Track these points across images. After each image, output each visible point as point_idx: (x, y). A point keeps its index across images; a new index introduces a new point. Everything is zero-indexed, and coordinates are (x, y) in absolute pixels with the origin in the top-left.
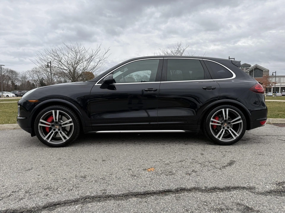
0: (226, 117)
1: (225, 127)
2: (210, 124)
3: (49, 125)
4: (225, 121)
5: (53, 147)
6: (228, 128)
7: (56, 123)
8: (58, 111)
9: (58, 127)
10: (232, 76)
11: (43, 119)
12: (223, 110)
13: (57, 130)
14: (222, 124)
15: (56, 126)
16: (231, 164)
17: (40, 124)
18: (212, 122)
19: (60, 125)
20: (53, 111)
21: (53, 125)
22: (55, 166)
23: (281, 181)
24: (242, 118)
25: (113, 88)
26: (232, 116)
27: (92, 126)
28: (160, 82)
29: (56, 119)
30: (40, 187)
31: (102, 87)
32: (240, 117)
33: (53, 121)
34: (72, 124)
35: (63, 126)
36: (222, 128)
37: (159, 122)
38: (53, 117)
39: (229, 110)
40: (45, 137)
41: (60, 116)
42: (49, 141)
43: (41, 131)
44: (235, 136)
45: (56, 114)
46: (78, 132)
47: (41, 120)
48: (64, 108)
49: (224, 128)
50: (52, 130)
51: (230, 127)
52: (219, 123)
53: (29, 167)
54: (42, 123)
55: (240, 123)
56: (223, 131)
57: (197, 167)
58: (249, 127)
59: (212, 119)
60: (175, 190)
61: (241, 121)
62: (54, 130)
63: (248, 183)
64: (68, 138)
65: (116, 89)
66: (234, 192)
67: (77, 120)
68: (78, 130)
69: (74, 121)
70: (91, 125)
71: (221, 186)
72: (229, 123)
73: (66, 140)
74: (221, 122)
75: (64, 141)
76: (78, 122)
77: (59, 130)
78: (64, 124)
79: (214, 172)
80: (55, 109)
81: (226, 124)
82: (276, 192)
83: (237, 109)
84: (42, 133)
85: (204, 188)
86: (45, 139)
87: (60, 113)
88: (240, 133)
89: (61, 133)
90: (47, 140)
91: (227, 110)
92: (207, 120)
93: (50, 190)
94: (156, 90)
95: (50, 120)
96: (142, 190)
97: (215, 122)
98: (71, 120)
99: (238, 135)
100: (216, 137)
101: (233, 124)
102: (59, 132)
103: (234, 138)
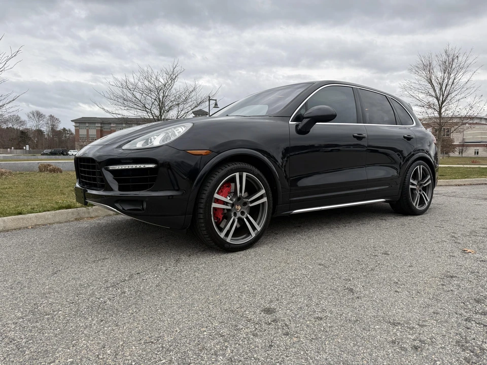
0: (420, 177)
2: (410, 187)
3: (227, 204)
4: (418, 182)
6: (420, 191)
7: (239, 199)
8: (245, 174)
11: (219, 192)
12: (418, 167)
13: (239, 215)
15: (236, 207)
18: (411, 184)
20: (237, 174)
21: (233, 205)
27: (291, 202)
28: (363, 125)
29: (241, 191)
35: (250, 205)
38: (230, 186)
40: (222, 232)
42: (229, 240)
44: (426, 202)
47: (216, 196)
52: (415, 185)
54: (218, 201)
59: (411, 181)
62: (235, 214)
64: (259, 229)
70: (289, 200)
73: (257, 232)
78: (253, 201)
80: (241, 171)
86: (222, 236)
87: (248, 179)
88: (430, 197)
89: (247, 219)
90: (225, 238)
91: (421, 167)
94: (365, 137)
98: (263, 192)
99: (429, 200)
100: (414, 204)
101: (425, 186)
102: (244, 217)
103: (427, 204)
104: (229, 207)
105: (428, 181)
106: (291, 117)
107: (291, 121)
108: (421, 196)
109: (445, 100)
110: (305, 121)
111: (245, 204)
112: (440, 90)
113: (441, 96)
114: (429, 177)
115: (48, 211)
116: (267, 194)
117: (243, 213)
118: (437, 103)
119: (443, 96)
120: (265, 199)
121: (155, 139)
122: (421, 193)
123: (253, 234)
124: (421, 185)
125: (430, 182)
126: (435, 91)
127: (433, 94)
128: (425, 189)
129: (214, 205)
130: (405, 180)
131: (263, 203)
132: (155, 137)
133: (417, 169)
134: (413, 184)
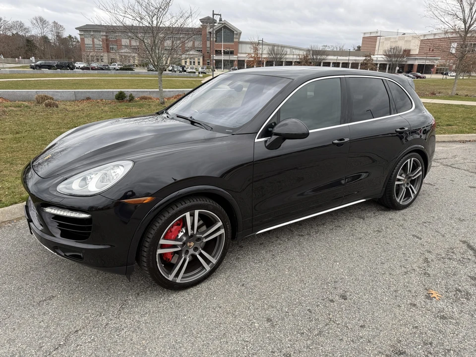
0: (409, 170)
1: (405, 183)
2: (395, 184)
3: (177, 246)
4: (407, 175)
7: (191, 236)
8: (197, 212)
10: (412, 107)
11: (164, 238)
12: (409, 160)
13: (191, 251)
15: (188, 244)
18: (397, 180)
20: (188, 214)
21: (184, 244)
24: (422, 169)
27: (253, 226)
28: (347, 125)
29: (192, 230)
35: (206, 240)
36: (403, 186)
39: (413, 160)
40: (170, 275)
42: (178, 280)
43: (161, 264)
44: (413, 194)
47: (162, 242)
50: (184, 254)
51: (410, 184)
56: (404, 191)
59: (398, 177)
62: (187, 252)
64: (214, 261)
73: (212, 265)
74: (404, 179)
78: (207, 236)
80: (191, 209)
83: (420, 157)
84: (162, 267)
86: (171, 278)
87: (201, 216)
88: (418, 189)
89: (201, 254)
90: (175, 278)
98: (220, 224)
99: (416, 193)
100: (398, 200)
101: (413, 178)
102: (197, 254)
103: (413, 197)
104: (179, 249)
105: (418, 172)
106: (257, 133)
107: (258, 139)
108: (407, 189)
109: (473, 24)
110: (274, 137)
111: (199, 239)
112: (470, 10)
113: (470, 18)
114: (420, 168)
115: (16, 203)
116: (224, 226)
117: (196, 249)
118: (463, 26)
119: (472, 19)
120: (222, 231)
121: (91, 179)
122: (408, 187)
123: (208, 268)
124: (410, 177)
125: (421, 173)
126: (463, 11)
127: (461, 16)
128: (413, 182)
129: (160, 251)
130: (391, 177)
131: (220, 235)
132: (92, 176)
133: (408, 162)
134: (399, 180)
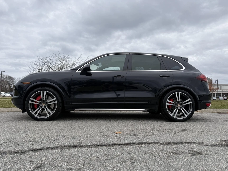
0: (179, 99)
1: (179, 107)
2: (166, 104)
3: (37, 103)
4: (178, 102)
5: (39, 121)
6: (181, 108)
7: (43, 101)
8: (45, 92)
9: (44, 104)
10: (182, 68)
11: (33, 98)
12: (176, 93)
13: (43, 107)
14: (176, 104)
15: (43, 104)
16: (183, 131)
17: (30, 102)
18: (168, 102)
19: (47, 103)
20: (42, 92)
21: (40, 103)
22: (40, 130)
23: (224, 140)
24: (191, 100)
25: (90, 74)
26: (184, 98)
27: (72, 105)
28: (127, 71)
29: (43, 98)
30: (27, 140)
31: (81, 74)
32: (189, 99)
33: (41, 100)
34: (56, 102)
35: (48, 104)
36: (176, 108)
37: (125, 102)
38: (41, 96)
39: (181, 94)
40: (33, 112)
41: (47, 96)
43: (31, 107)
44: (187, 115)
45: (43, 94)
46: (60, 109)
47: (31, 99)
48: (50, 90)
49: (177, 108)
50: (40, 107)
51: (182, 107)
52: (173, 104)
53: (19, 130)
54: (32, 101)
55: (190, 104)
56: (176, 110)
57: (157, 132)
58: (197, 107)
59: (167, 100)
60: (138, 143)
61: (191, 102)
63: (197, 140)
64: (52, 114)
65: (92, 75)
66: (186, 145)
67: (59, 99)
68: (61, 107)
69: (57, 100)
70: (71, 103)
71: (176, 142)
72: (181, 104)
73: (50, 115)
74: (175, 103)
75: (49, 116)
76: (61, 100)
77: (45, 107)
78: (49, 102)
79: (169, 135)
80: (44, 90)
81: (179, 105)
82: (220, 145)
83: (187, 93)
84: (31, 109)
85: (161, 142)
86: (33, 114)
87: (47, 93)
88: (190, 112)
89: (46, 109)
90: (35, 115)
91: (180, 93)
92: (163, 101)
93: (35, 142)
94: (123, 77)
95: (39, 98)
96: (111, 143)
97: (170, 103)
98: (55, 99)
99: (189, 114)
100: (172, 115)
106: (78, 69)
